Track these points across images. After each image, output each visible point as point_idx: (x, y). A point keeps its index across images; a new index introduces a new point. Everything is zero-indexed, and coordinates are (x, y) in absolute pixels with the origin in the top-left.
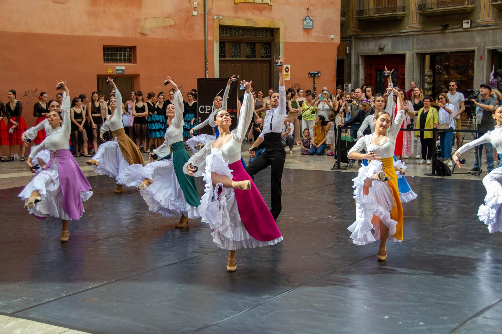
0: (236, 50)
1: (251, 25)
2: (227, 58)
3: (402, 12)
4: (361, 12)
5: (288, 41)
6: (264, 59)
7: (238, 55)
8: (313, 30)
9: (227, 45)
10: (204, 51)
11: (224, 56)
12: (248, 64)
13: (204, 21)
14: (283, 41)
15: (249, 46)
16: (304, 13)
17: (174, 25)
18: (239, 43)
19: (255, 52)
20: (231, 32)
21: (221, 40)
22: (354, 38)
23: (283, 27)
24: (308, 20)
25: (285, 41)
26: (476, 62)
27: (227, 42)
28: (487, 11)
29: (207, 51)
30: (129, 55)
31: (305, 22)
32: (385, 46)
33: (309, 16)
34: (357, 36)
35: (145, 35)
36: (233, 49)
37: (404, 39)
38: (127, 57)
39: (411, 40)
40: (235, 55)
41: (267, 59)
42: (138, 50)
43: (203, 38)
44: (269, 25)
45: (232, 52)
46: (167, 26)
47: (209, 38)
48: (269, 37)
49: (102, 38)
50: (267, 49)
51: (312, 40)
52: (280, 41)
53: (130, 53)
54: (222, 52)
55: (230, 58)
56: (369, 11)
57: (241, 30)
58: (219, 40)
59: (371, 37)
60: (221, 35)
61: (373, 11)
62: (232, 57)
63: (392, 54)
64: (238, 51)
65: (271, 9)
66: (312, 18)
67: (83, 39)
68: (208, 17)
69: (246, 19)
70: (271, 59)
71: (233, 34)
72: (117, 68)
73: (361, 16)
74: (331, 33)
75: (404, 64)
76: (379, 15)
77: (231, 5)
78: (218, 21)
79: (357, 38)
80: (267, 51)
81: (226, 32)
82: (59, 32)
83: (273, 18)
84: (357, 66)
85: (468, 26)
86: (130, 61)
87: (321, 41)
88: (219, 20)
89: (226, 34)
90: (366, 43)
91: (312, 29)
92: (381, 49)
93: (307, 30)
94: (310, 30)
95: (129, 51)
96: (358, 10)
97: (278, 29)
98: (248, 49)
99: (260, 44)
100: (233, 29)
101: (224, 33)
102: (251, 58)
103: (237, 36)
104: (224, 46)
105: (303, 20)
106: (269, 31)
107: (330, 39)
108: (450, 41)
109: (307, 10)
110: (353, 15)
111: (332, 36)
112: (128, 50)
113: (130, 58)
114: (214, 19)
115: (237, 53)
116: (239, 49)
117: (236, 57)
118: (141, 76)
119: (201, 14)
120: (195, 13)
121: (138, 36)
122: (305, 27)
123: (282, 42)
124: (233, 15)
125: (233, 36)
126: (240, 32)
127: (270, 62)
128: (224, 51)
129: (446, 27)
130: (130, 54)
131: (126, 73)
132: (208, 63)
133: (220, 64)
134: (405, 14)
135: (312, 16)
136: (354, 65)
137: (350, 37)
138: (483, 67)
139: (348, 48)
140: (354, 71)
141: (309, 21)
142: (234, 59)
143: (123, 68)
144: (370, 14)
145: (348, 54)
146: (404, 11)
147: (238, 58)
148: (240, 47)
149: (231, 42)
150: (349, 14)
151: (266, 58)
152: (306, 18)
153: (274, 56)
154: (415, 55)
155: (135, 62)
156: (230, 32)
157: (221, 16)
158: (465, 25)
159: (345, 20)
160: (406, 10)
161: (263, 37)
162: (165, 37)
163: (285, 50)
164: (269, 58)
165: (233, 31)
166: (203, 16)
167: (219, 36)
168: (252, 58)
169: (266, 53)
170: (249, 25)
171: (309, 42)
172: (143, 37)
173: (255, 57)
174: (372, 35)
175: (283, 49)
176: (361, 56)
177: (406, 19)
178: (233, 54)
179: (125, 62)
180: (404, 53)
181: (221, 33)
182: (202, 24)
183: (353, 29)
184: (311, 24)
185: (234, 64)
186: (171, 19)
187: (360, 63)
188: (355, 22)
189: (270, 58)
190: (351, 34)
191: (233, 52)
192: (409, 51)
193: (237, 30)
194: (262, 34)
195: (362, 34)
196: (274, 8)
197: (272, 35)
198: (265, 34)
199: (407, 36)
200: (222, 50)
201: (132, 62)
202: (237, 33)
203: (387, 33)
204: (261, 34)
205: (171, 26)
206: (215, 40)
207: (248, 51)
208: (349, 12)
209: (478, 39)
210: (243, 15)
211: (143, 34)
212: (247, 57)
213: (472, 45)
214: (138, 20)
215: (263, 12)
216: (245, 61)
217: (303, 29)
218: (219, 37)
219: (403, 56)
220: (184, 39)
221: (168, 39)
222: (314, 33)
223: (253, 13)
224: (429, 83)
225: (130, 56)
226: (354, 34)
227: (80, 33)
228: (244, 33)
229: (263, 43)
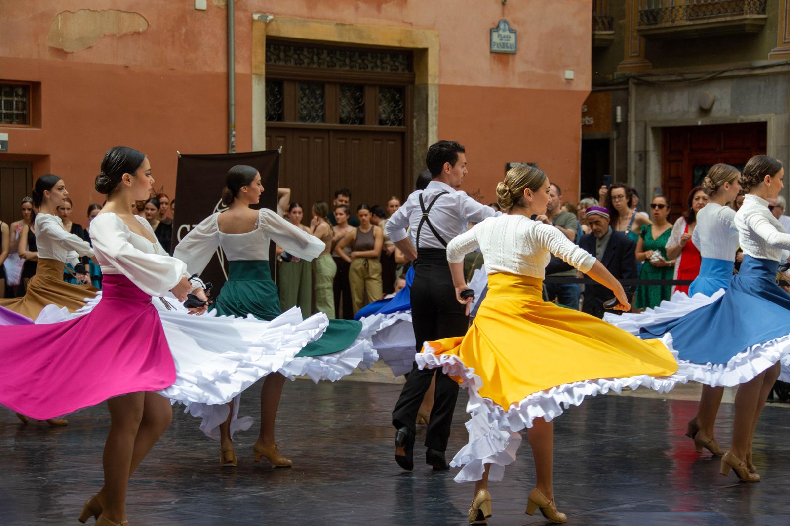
0: (312, 102)
1: (351, 38)
2: (288, 123)
3: (759, 14)
4: (652, 16)
5: (449, 83)
6: (387, 127)
7: (318, 116)
8: (518, 57)
9: (288, 89)
10: (224, 102)
11: (280, 118)
12: (345, 139)
13: (224, 25)
14: (437, 82)
15: (348, 94)
16: (493, 13)
17: (145, 32)
18: (322, 85)
19: (362, 109)
20: (299, 55)
21: (271, 76)
22: (636, 84)
23: (438, 47)
24: (504, 30)
25: (443, 83)
27: (288, 81)
29: (232, 102)
30: (20, 105)
31: (495, 35)
32: (713, 103)
33: (505, 22)
34: (642, 78)
35: (66, 53)
36: (305, 99)
37: (763, 84)
38: (17, 109)
40: (309, 115)
41: (396, 128)
42: (45, 93)
43: (221, 69)
44: (400, 42)
45: (302, 106)
46: (125, 35)
47: (239, 68)
48: (400, 71)
50: (396, 102)
51: (515, 83)
52: (430, 81)
53: (25, 100)
54: (275, 106)
55: (296, 121)
56: (672, 12)
57: (325, 52)
58: (267, 73)
59: (679, 81)
60: (272, 62)
61: (681, 11)
62: (303, 119)
63: (732, 122)
64: (317, 106)
66: (514, 27)
68: (238, 15)
69: (337, 24)
70: (405, 127)
71: (306, 61)
73: (653, 27)
74: (566, 67)
75: (764, 148)
76: (697, 22)
78: (262, 25)
79: (643, 83)
80: (395, 107)
81: (286, 56)
83: (411, 24)
84: (643, 156)
86: (23, 120)
87: (538, 86)
88: (267, 24)
89: (286, 61)
90: (665, 96)
91: (514, 54)
92: (704, 111)
93: (502, 56)
94: (510, 58)
95: (23, 96)
96: (646, 12)
97: (424, 52)
98: (344, 102)
99: (378, 89)
100: (305, 50)
101: (280, 59)
102: (351, 124)
103: (315, 66)
104: (281, 92)
105: (491, 31)
106: (401, 56)
107: (564, 81)
109: (500, 5)
110: (631, 22)
111: (569, 74)
112: (20, 92)
113: (25, 112)
114: (253, 21)
115: (317, 111)
116: (320, 100)
117: (313, 120)
118: (52, 159)
119: (219, 8)
120: (201, 4)
121: (47, 56)
122: (495, 48)
123: (434, 85)
124: (304, 11)
125: (305, 65)
126: (325, 55)
127: (402, 134)
128: (281, 105)
130: (24, 103)
131: (10, 151)
132: (234, 133)
133: (267, 136)
134: (765, 19)
135: (514, 22)
136: (636, 152)
137: (625, 81)
139: (619, 109)
140: (636, 168)
141: (507, 33)
142: (308, 124)
143: (4, 137)
144: (673, 21)
145: (620, 123)
146: (764, 11)
147: (318, 124)
148: (322, 96)
149: (300, 81)
150: (621, 22)
151: (393, 124)
152: (498, 27)
153: (415, 121)
155: (37, 123)
156: (296, 56)
157: (271, 13)
159: (612, 37)
160: (768, 8)
161: (383, 72)
162: (121, 62)
163: (441, 106)
164: (399, 125)
165: (305, 53)
166: (224, 12)
167: (266, 65)
168: (355, 123)
169: (393, 111)
170: (346, 39)
171: (507, 86)
172: (59, 60)
173: (362, 121)
174: (681, 74)
175: (436, 102)
176: (654, 129)
177: (767, 32)
178: (305, 112)
179: (11, 123)
180: (763, 120)
181: (273, 57)
182: (221, 33)
183: (631, 60)
184: (512, 41)
185: (308, 137)
186: (138, 16)
187: (651, 146)
188: (638, 42)
189: (404, 125)
190: (627, 72)
191: (305, 107)
192: (776, 114)
193: (315, 50)
194: (382, 62)
195: (654, 71)
197: (410, 67)
198: (391, 63)
200: (275, 101)
201: (29, 124)
202: (315, 58)
204: (379, 63)
205: (138, 33)
206: (256, 74)
207: (344, 106)
208: (622, 17)
210: (330, 14)
211: (60, 52)
212: (342, 121)
214: (47, 16)
215: (384, 6)
216: (336, 131)
217: (491, 52)
218: (266, 69)
219: (760, 129)
220: (173, 69)
221: (127, 67)
222: (519, 65)
223: (357, 9)
225: (24, 108)
226: (634, 74)
228: (334, 59)
229: (384, 88)
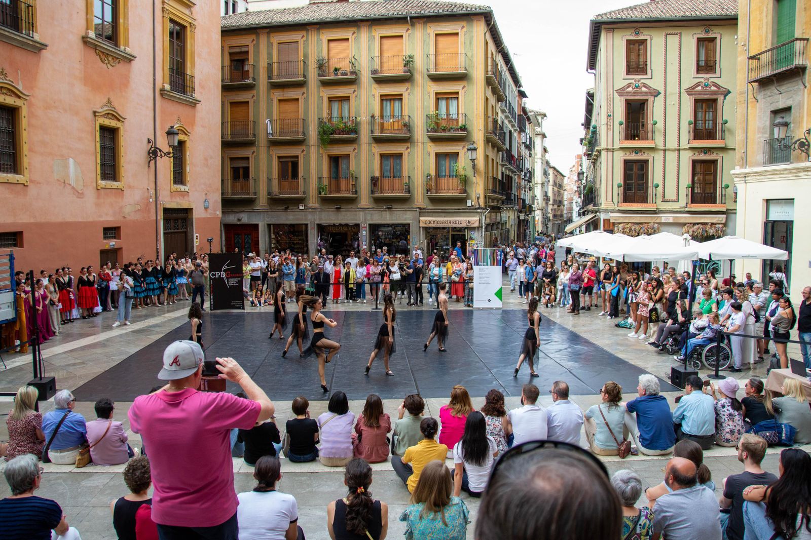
1: (179, 207)
3: (254, 196)
6: (182, 230)
10: (155, 228)
12: (175, 235)
13: (155, 206)
15: (175, 222)
16: (204, 197)
18: (170, 220)
19: (178, 226)
23: (196, 208)
24: (206, 202)
25: (196, 217)
26: (309, 231)
28: (314, 200)
29: (158, 227)
30: (114, 233)
32: (242, 218)
33: (206, 199)
35: (125, 218)
37: (256, 214)
38: (116, 235)
39: (262, 215)
40: (168, 228)
42: (122, 230)
43: (155, 218)
44: (187, 207)
45: (166, 226)
46: (137, 211)
47: (159, 218)
48: (185, 214)
49: (103, 222)
50: (185, 223)
51: (209, 216)
52: (194, 217)
57: (171, 210)
62: (170, 230)
63: (248, 223)
65: (188, 195)
66: (208, 200)
67: (92, 224)
68: (158, 202)
69: (177, 203)
70: (188, 230)
71: (171, 214)
72: (111, 244)
74: (217, 210)
75: (258, 230)
77: (169, 193)
82: (80, 220)
83: (190, 201)
85: (303, 208)
87: (212, 216)
88: (164, 205)
92: (239, 220)
93: (206, 209)
94: (208, 209)
95: (117, 231)
97: (193, 209)
98: (174, 224)
99: (180, 220)
100: (167, 210)
101: (166, 214)
102: (176, 230)
105: (204, 202)
108: (291, 217)
109: (205, 195)
111: (218, 213)
112: (117, 229)
113: (118, 235)
114: (161, 204)
118: (123, 249)
119: (154, 201)
120: (151, 200)
121: (122, 219)
122: (205, 207)
124: (170, 200)
127: (187, 232)
129: (287, 208)
130: (117, 233)
131: (116, 247)
132: (158, 236)
133: (163, 236)
134: (256, 197)
138: (314, 234)
143: (114, 243)
146: (256, 195)
154: (266, 226)
155: (120, 238)
156: (168, 213)
157: (165, 201)
158: (301, 208)
161: (182, 215)
162: (136, 219)
164: (185, 229)
169: (184, 226)
171: (207, 217)
172: (124, 220)
173: (178, 229)
174: (232, 210)
175: (195, 223)
176: (223, 224)
177: (258, 200)
178: (171, 228)
179: (115, 239)
180: (257, 223)
182: (155, 208)
184: (208, 204)
186: (139, 205)
191: (171, 226)
192: (261, 222)
193: (169, 210)
196: (190, 194)
197: (187, 213)
198: (183, 212)
199: (259, 212)
201: (118, 239)
203: (243, 209)
204: (181, 212)
205: (139, 210)
209: (310, 217)
210: (176, 200)
212: (174, 229)
213: (306, 220)
214: (121, 208)
215: (185, 197)
216: (173, 232)
218: (163, 217)
219: (257, 226)
220: (146, 219)
222: (209, 211)
223: (180, 198)
224: (274, 244)
227: (91, 219)
229: (182, 219)
